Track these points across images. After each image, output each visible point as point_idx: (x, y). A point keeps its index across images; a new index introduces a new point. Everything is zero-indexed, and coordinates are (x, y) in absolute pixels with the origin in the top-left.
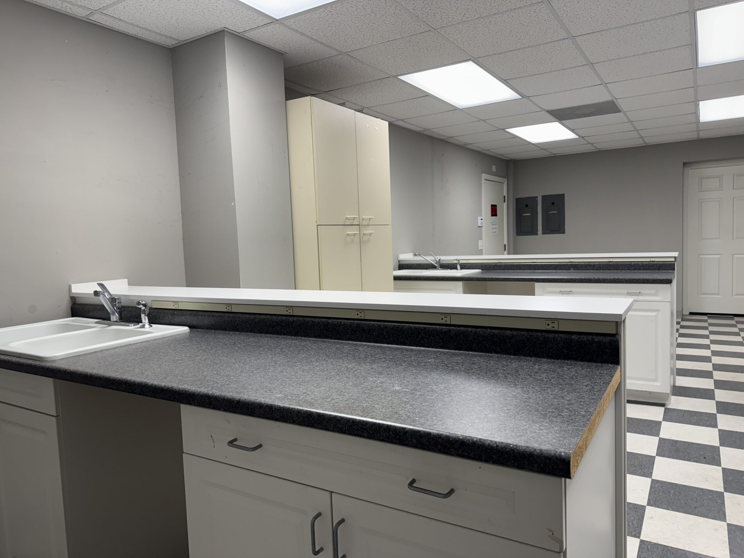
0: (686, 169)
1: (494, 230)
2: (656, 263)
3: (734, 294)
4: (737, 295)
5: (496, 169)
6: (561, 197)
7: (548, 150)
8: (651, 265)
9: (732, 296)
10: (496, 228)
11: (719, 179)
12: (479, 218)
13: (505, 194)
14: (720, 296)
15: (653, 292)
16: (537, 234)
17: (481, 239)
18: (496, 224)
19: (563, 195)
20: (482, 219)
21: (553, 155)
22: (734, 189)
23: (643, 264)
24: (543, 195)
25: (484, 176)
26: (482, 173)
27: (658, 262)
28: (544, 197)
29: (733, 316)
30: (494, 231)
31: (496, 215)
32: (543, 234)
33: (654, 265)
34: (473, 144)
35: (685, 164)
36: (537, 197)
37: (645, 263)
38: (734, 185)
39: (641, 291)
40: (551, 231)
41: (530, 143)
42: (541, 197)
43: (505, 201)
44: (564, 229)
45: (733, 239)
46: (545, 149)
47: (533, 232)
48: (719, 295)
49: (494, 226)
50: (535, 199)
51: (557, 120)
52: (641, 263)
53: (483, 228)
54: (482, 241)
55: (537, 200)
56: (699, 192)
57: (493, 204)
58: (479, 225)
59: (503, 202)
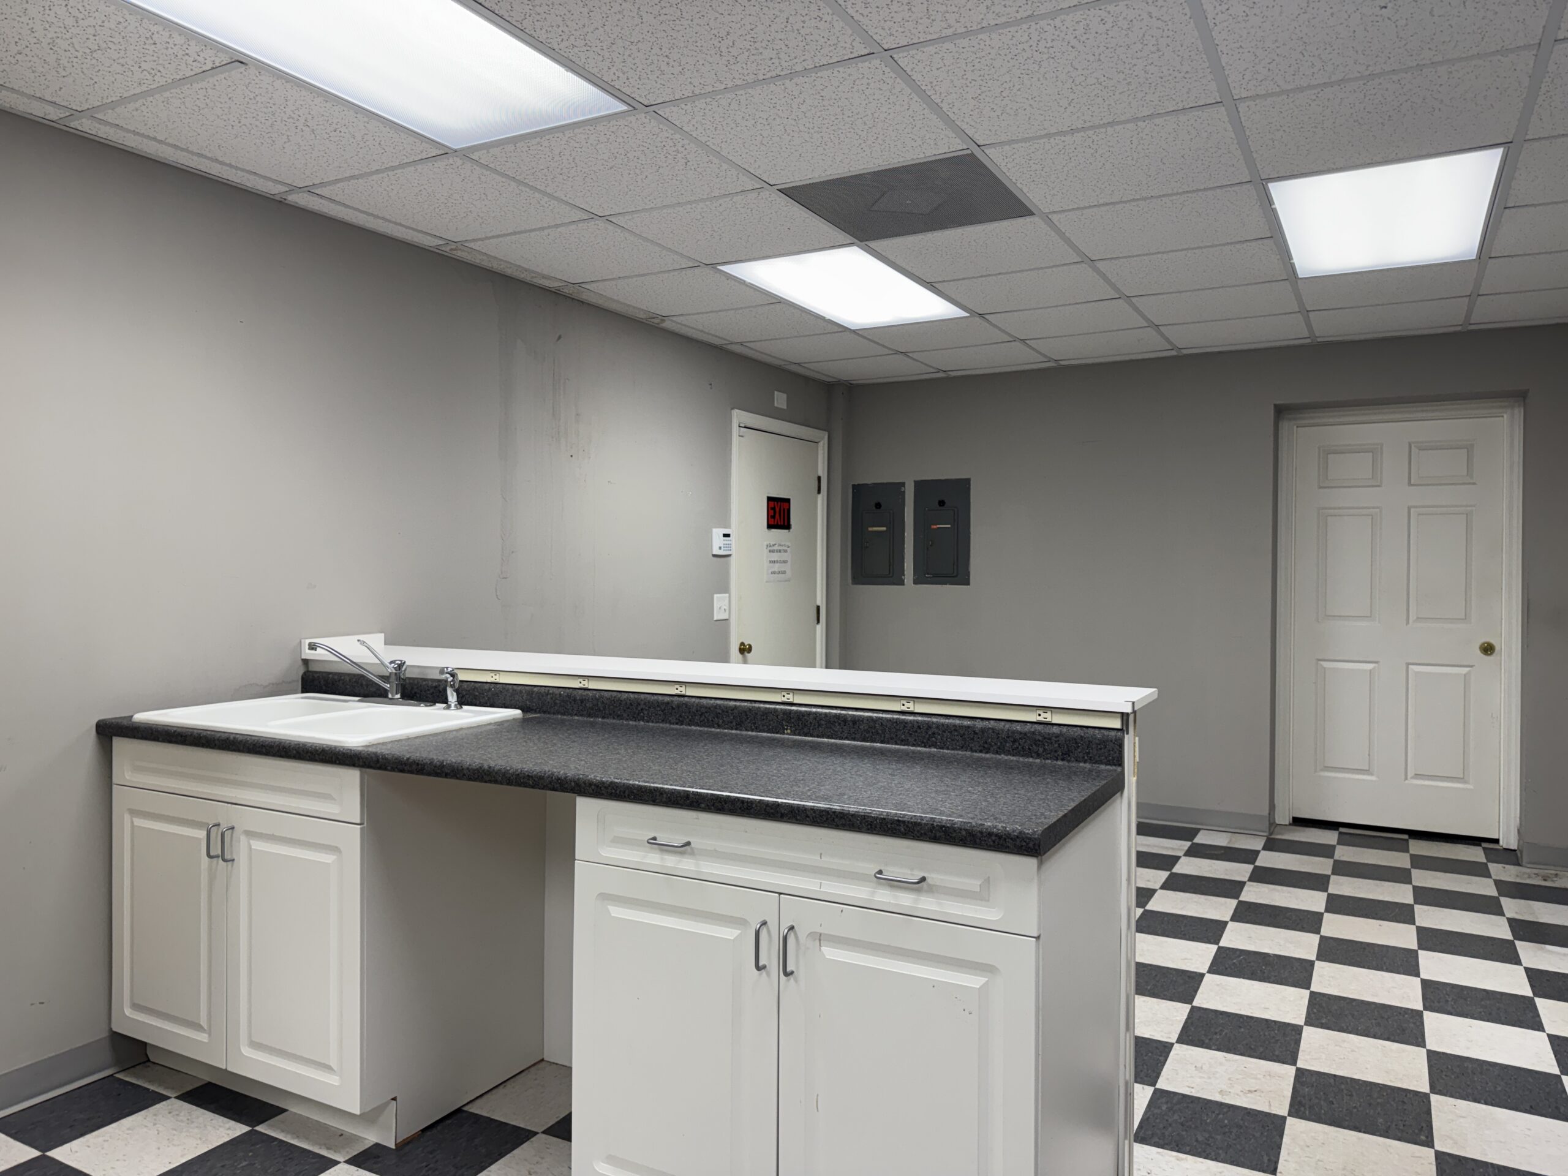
0: (1285, 426)
1: (776, 567)
2: (1055, 730)
3: (1410, 775)
4: (1417, 776)
5: (789, 401)
6: (962, 487)
7: (915, 356)
8: (1038, 737)
9: (1406, 779)
10: (785, 562)
11: (1371, 454)
12: (717, 533)
13: (822, 471)
14: (1373, 778)
15: (974, 884)
16: (902, 583)
17: (725, 588)
18: (785, 551)
19: (968, 481)
20: (726, 535)
21: (941, 375)
22: (1410, 484)
23: (1014, 732)
24: (919, 478)
25: (739, 416)
26: (732, 409)
27: (1065, 730)
28: (920, 485)
29: (1406, 837)
30: (776, 569)
31: (787, 526)
32: (916, 582)
33: (1048, 738)
34: (674, 319)
35: (1281, 412)
36: (903, 484)
37: (1019, 727)
38: (1410, 473)
39: (926, 875)
40: (936, 576)
41: (843, 329)
42: (913, 484)
43: (819, 492)
44: (968, 574)
45: (1408, 623)
46: (905, 354)
47: (894, 577)
48: (1372, 774)
49: (775, 556)
50: (897, 488)
51: (855, 241)
52: (1008, 725)
53: (733, 559)
54: (727, 595)
55: (904, 492)
56: (1321, 488)
57: (774, 494)
58: (716, 551)
59: (816, 491)
